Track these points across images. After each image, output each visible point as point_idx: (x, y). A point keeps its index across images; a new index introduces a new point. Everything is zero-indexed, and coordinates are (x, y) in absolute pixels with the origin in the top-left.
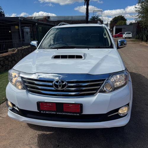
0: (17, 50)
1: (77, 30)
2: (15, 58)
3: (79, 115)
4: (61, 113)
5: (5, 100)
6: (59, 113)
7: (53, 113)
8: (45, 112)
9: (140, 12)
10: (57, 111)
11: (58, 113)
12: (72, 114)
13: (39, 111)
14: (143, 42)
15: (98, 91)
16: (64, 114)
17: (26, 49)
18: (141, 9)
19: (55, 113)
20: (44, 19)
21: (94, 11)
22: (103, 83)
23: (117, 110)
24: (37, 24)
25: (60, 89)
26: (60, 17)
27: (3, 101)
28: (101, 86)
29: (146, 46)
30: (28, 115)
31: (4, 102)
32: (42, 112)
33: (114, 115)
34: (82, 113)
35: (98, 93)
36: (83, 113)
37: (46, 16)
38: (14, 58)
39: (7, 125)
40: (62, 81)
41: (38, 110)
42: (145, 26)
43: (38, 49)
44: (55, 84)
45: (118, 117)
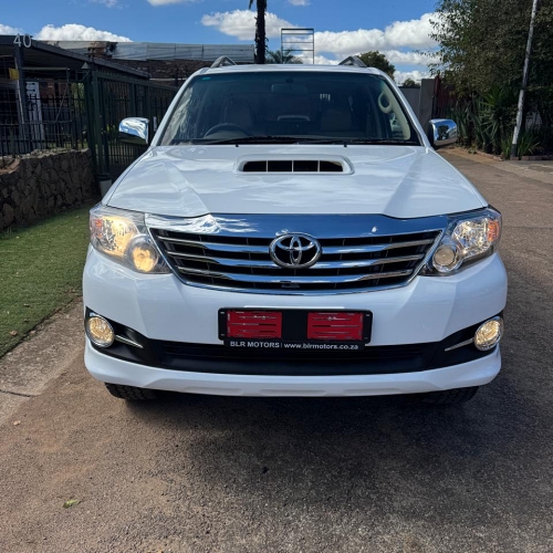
0: (17, 162)
1: (287, 81)
2: (12, 191)
3: (357, 347)
4: (299, 346)
5: (18, 339)
6: (292, 346)
7: (271, 345)
8: (243, 344)
9: (446, 43)
10: (283, 340)
11: (287, 346)
12: (335, 347)
13: (222, 342)
14: (456, 149)
15: (417, 270)
16: (309, 346)
17: (50, 161)
18: (449, 31)
19: (277, 345)
21: (284, 32)
22: (430, 245)
23: (471, 331)
24: (85, 66)
25: (294, 264)
26: (157, 46)
27: (13, 342)
28: (425, 253)
29: (469, 160)
30: (176, 362)
31: (17, 345)
32: (233, 344)
33: (460, 347)
34: (369, 341)
35: (419, 277)
36: (373, 343)
38: (10, 192)
39: (56, 418)
40: (301, 239)
41: (220, 338)
42: (466, 89)
43: (159, 144)
44: (277, 248)
45: (474, 353)
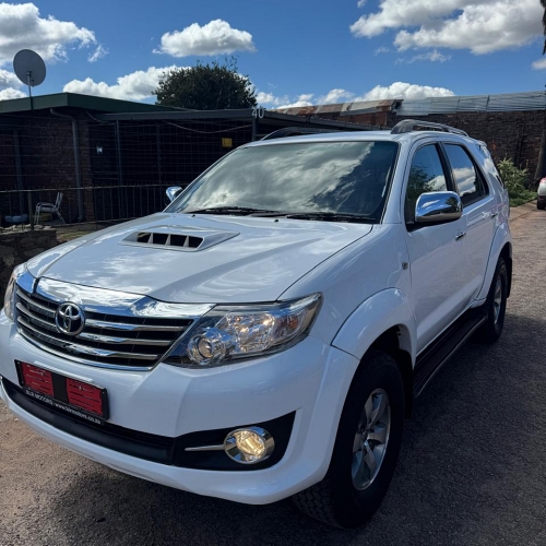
3: (99, 422)
4: (64, 408)
6: (60, 407)
7: (48, 401)
8: (33, 394)
10: (54, 399)
11: (57, 405)
12: (86, 417)
13: (22, 388)
15: (162, 356)
16: (70, 411)
19: (51, 402)
20: (380, 110)
23: (220, 435)
26: (441, 100)
34: (108, 418)
35: (159, 364)
37: (389, 101)
41: (21, 384)
